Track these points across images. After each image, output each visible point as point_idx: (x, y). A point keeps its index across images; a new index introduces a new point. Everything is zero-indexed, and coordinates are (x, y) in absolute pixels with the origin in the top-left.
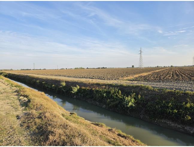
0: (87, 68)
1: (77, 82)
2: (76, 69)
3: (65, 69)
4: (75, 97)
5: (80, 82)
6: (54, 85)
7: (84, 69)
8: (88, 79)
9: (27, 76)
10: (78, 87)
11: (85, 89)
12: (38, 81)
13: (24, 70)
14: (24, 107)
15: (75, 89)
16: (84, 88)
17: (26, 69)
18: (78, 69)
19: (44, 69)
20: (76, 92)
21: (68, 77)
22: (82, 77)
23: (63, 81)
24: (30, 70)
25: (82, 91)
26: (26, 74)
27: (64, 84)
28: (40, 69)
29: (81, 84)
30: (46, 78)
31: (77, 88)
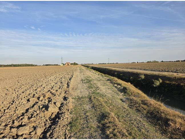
0: (162, 61)
1: (158, 76)
2: (148, 62)
3: (136, 63)
4: (157, 91)
5: (161, 75)
6: (132, 78)
7: (157, 62)
8: (171, 73)
9: (106, 69)
10: (161, 81)
11: (171, 83)
12: (116, 73)
13: (101, 64)
14: (123, 93)
15: (157, 83)
16: (168, 82)
17: (103, 63)
18: (150, 62)
19: (117, 63)
20: (158, 86)
21: (144, 70)
22: (161, 70)
23: (141, 74)
24: (106, 64)
25: (166, 85)
26: (104, 67)
27: (143, 77)
28: (113, 63)
29: (164, 78)
30: (123, 71)
31: (159, 82)
